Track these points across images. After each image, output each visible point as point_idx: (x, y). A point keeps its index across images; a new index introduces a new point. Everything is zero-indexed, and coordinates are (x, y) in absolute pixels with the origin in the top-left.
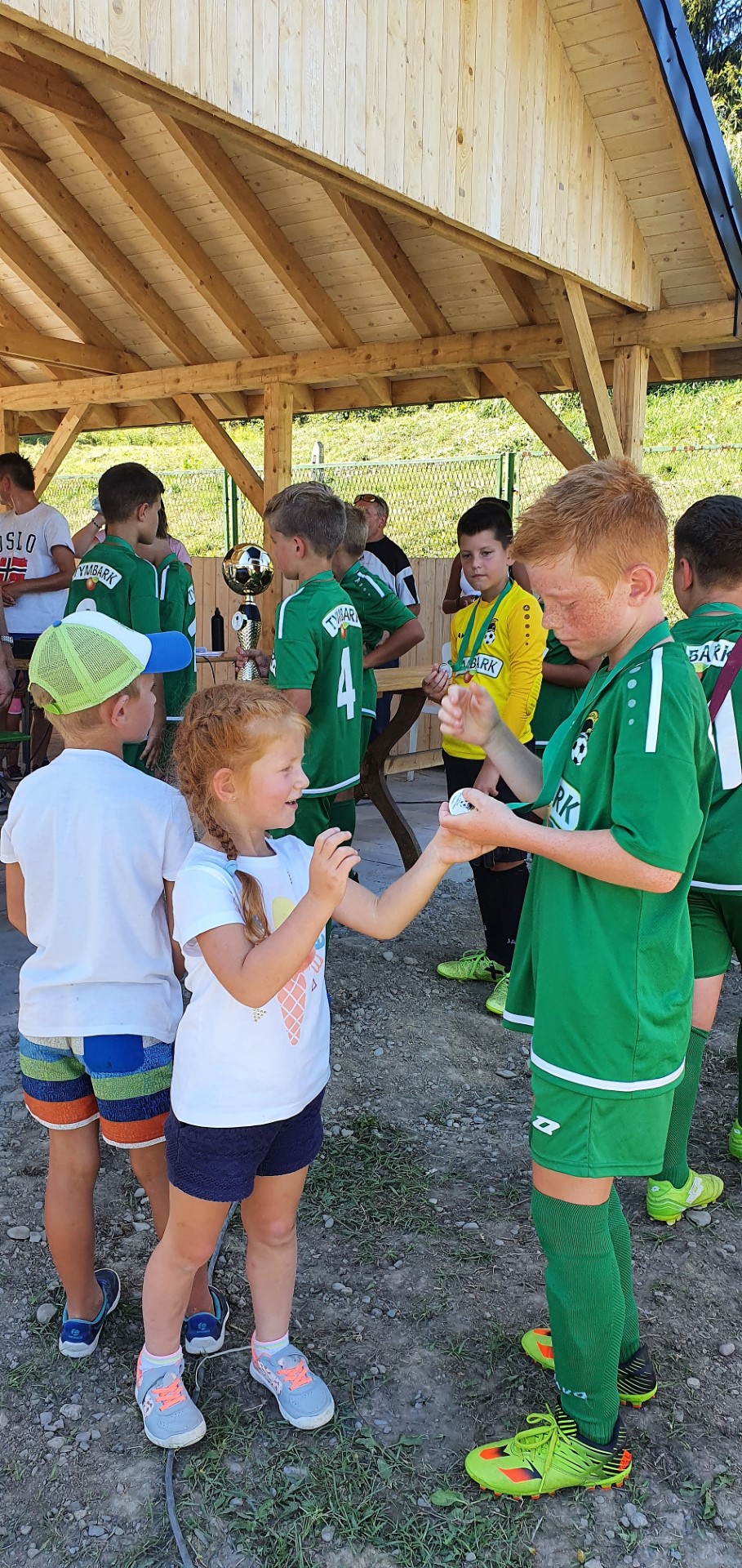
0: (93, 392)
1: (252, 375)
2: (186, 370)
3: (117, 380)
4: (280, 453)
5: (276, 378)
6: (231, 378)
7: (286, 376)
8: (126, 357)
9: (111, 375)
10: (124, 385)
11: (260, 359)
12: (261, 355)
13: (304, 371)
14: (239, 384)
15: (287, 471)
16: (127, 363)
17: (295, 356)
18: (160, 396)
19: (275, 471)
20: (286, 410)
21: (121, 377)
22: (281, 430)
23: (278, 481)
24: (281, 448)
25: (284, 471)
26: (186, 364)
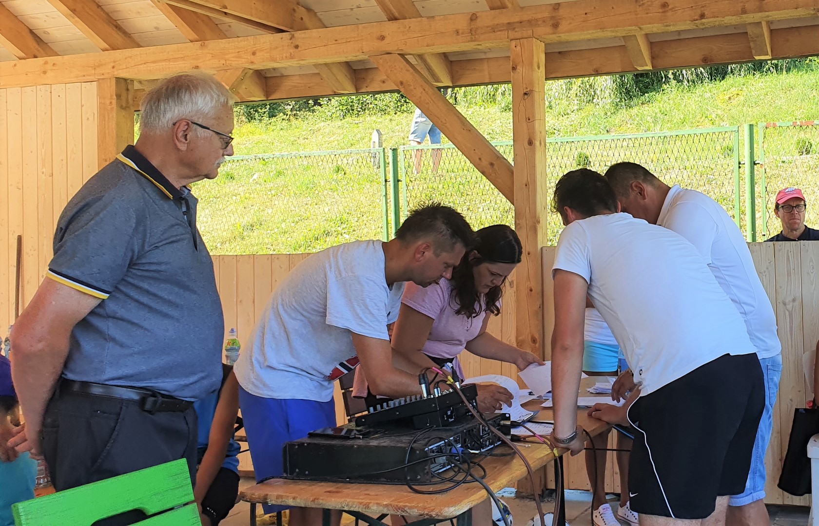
0: (254, 54)
1: (494, 29)
2: (394, 25)
3: (291, 39)
4: (537, 123)
5: (530, 32)
6: (463, 34)
7: (544, 30)
8: (301, 12)
9: (282, 31)
10: (300, 44)
11: (505, 10)
12: (503, 7)
13: (570, 23)
14: (475, 41)
15: (543, 143)
16: (302, 19)
17: (557, 7)
18: (350, 58)
19: (530, 143)
20: (539, 71)
21: (295, 35)
22: (536, 95)
23: (534, 154)
24: (537, 116)
25: (540, 144)
26: (392, 18)
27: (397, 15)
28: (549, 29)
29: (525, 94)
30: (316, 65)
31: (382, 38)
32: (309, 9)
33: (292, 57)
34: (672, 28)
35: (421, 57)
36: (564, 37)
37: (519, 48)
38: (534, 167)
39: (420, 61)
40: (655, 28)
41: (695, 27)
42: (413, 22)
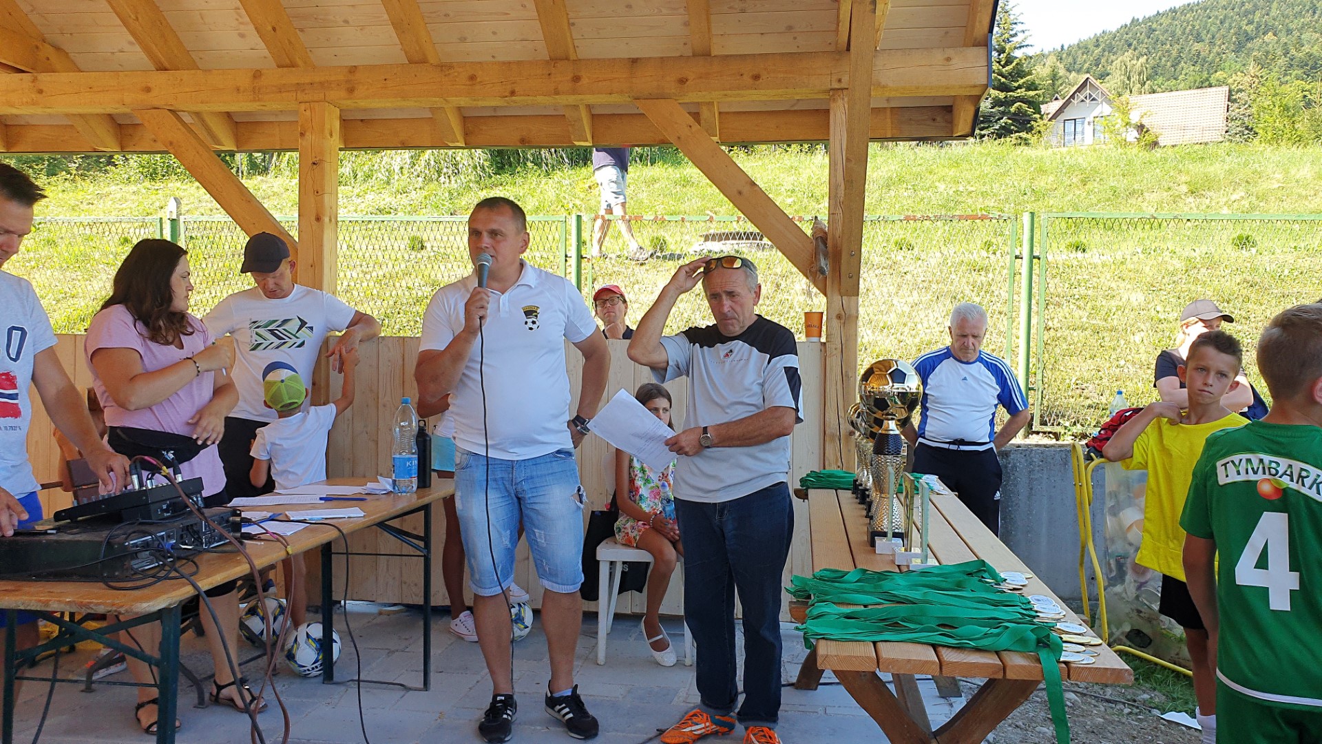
1: (280, 89)
2: (164, 75)
3: (33, 82)
4: (326, 197)
5: (322, 96)
6: (244, 92)
7: (337, 94)
8: (47, 51)
9: (23, 72)
10: (44, 89)
11: (294, 69)
12: (293, 65)
13: (368, 89)
14: (259, 100)
15: (333, 220)
16: (48, 59)
17: (353, 70)
18: (109, 110)
19: (318, 219)
20: (332, 139)
21: (39, 78)
22: (327, 166)
23: (323, 231)
24: (327, 189)
25: (330, 220)
26: (162, 68)
27: (166, 65)
28: (343, 94)
29: (314, 163)
30: (67, 115)
31: (148, 90)
32: (58, 49)
33: (34, 103)
34: (481, 104)
35: (198, 114)
36: (363, 104)
37: (308, 113)
38: (322, 246)
39: (196, 119)
40: (463, 101)
41: (506, 104)
42: (185, 75)
